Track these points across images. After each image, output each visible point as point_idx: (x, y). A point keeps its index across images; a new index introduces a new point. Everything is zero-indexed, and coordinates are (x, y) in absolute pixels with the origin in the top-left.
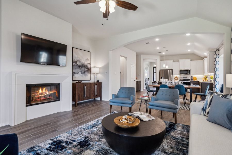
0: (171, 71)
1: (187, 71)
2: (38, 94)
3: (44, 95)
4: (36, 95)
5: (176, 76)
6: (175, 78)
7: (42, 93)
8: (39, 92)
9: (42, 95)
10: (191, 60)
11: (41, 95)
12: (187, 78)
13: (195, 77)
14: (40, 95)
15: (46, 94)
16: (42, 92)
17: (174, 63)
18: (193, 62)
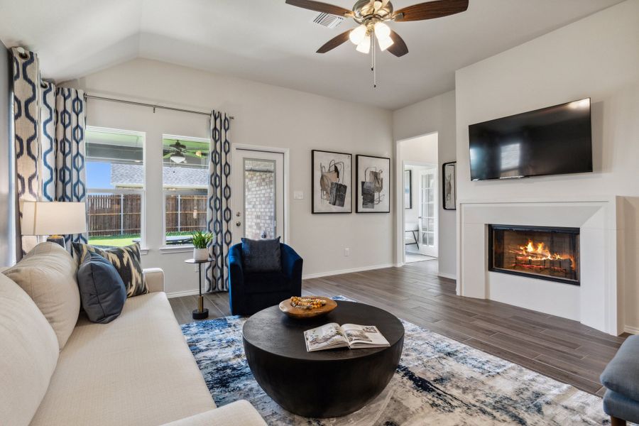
2: (524, 253)
3: (539, 259)
4: (520, 255)
7: (534, 255)
8: (526, 249)
9: (534, 259)
11: (532, 257)
14: (530, 258)
15: (544, 259)
16: (535, 251)
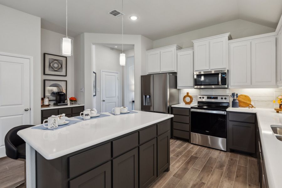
0: (173, 77)
1: (216, 75)
5: (188, 93)
6: (185, 97)
10: (230, 38)
12: (219, 98)
13: (245, 96)
17: (181, 53)
18: (235, 43)
